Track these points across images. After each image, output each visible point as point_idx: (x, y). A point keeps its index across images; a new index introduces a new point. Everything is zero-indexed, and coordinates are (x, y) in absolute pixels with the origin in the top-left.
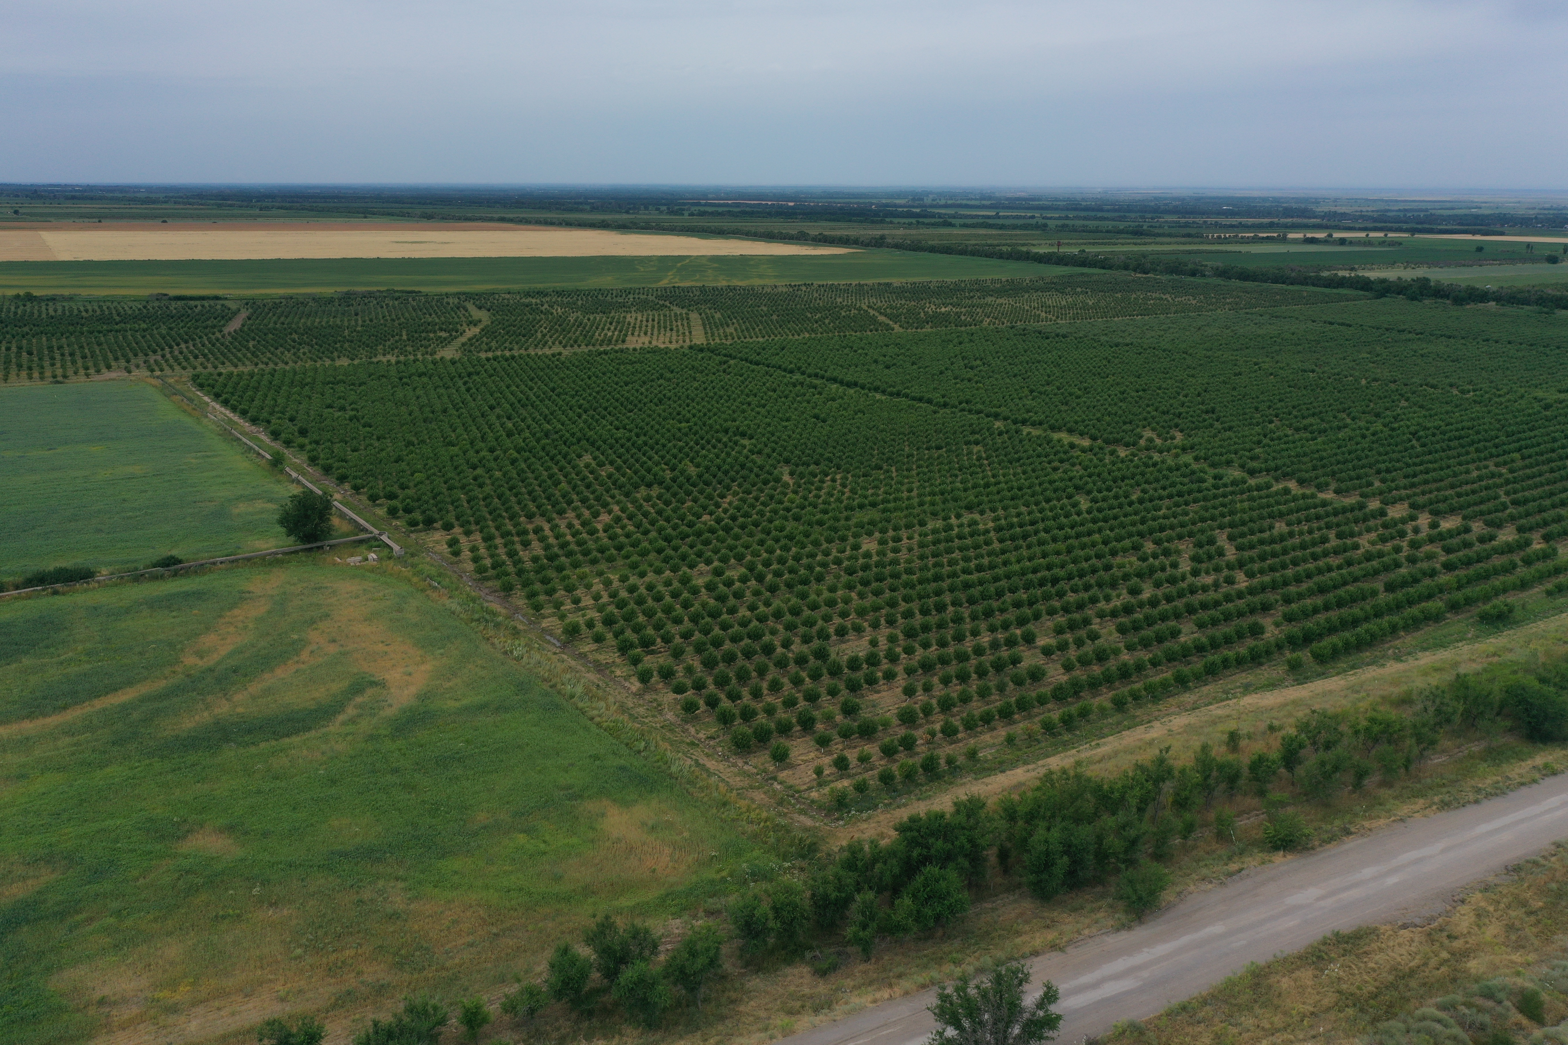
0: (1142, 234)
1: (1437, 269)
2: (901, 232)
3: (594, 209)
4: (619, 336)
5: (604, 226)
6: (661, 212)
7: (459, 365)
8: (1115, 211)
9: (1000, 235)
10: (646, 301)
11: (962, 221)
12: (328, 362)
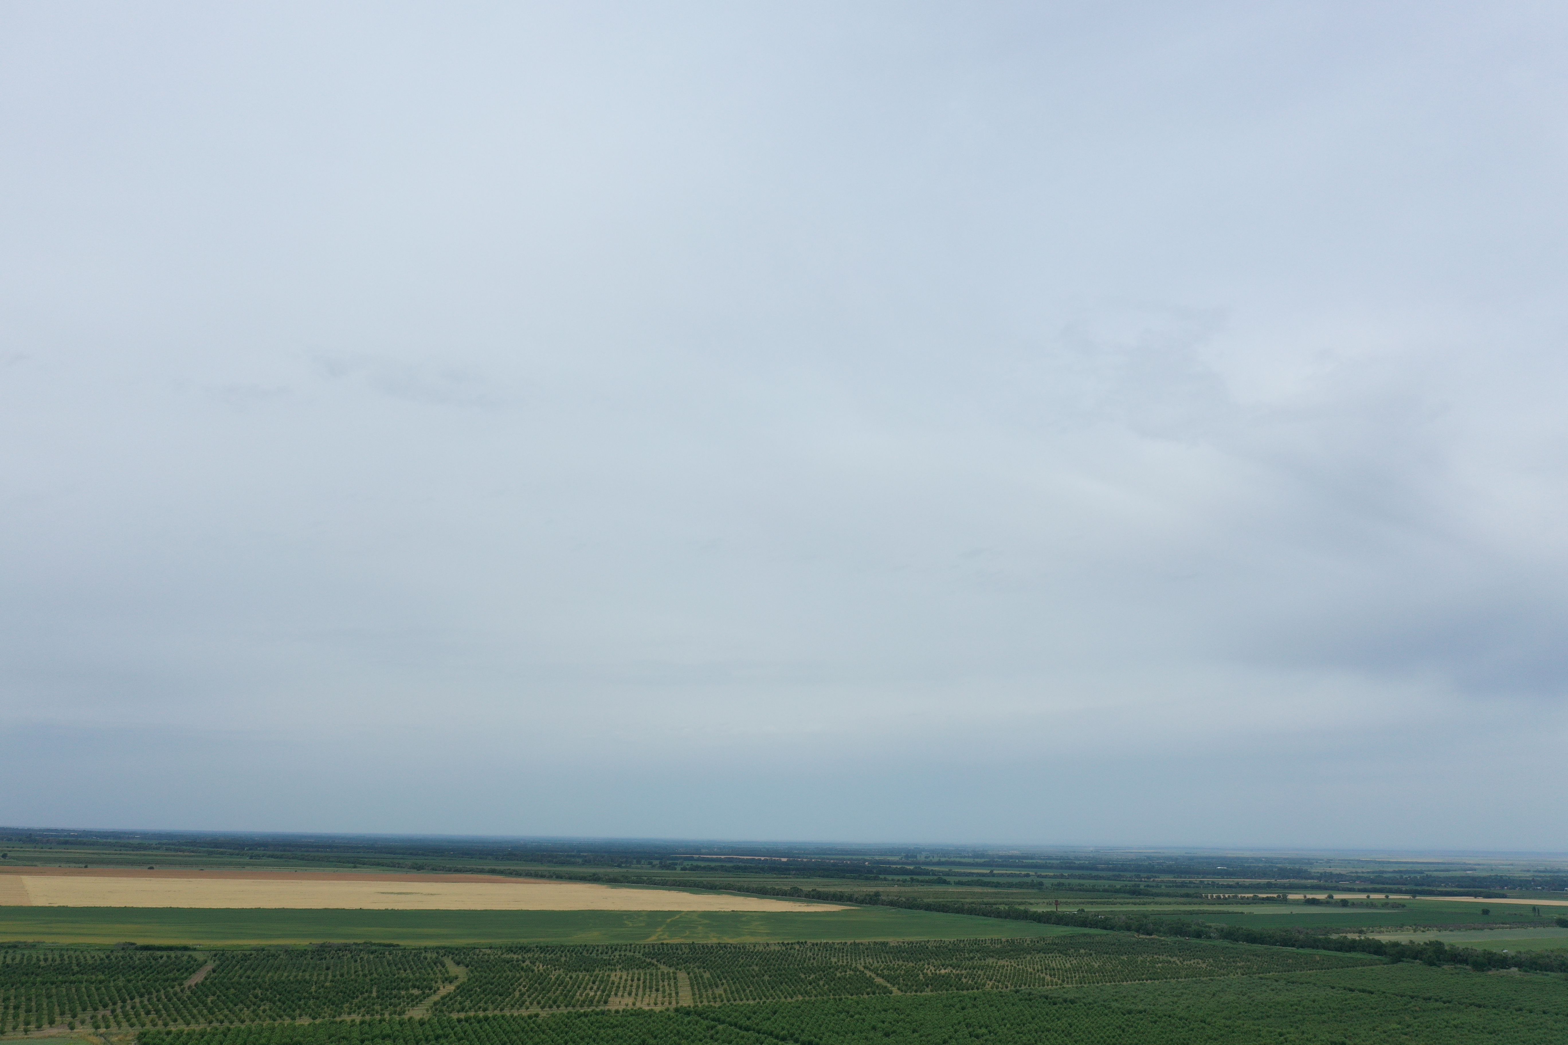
0: (1140, 894)
1: (1448, 933)
2: (895, 889)
3: (586, 862)
4: (602, 996)
5: (594, 879)
6: (654, 866)
7: (427, 1026)
8: (1109, 870)
9: (996, 893)
10: (633, 959)
11: (957, 879)
12: (287, 1021)
